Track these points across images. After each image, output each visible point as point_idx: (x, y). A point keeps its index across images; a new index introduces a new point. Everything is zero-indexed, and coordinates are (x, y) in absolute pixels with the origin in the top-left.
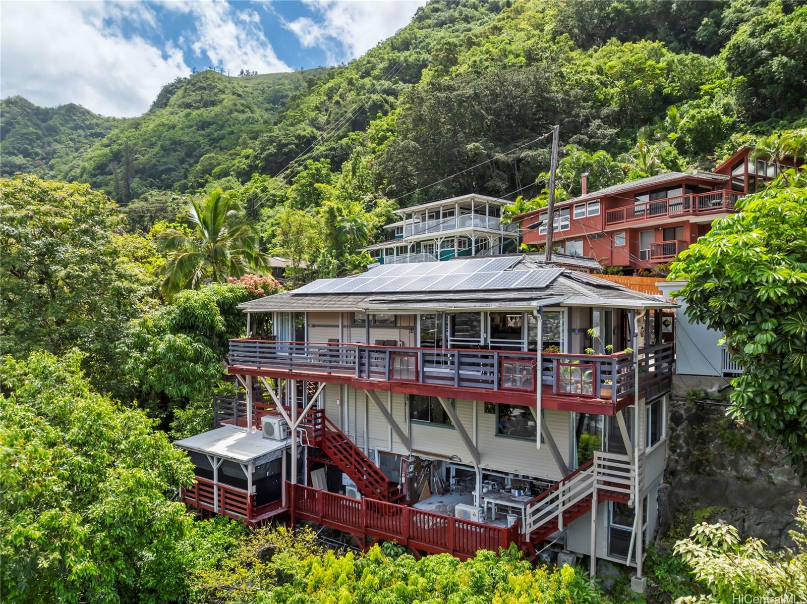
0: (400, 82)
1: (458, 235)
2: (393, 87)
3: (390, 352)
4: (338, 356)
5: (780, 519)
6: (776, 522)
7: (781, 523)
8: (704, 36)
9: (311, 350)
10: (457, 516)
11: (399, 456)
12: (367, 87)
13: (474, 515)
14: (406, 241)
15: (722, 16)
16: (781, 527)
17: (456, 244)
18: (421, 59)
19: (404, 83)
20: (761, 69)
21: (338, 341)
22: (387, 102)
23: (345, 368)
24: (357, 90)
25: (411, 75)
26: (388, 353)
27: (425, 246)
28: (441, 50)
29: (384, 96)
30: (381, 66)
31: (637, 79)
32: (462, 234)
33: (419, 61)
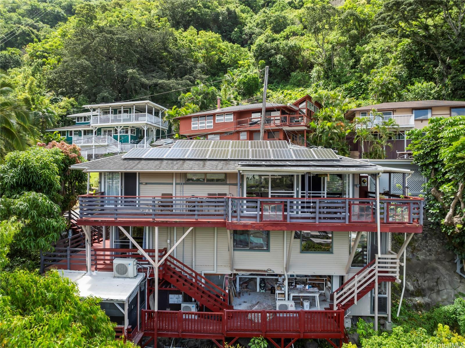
0: (40, 22)
1: (131, 126)
2: (35, 24)
3: (261, 202)
4: (172, 206)
5: (434, 277)
6: (433, 279)
7: (435, 278)
8: (235, 37)
9: (141, 202)
10: (277, 309)
11: (223, 275)
12: (14, 19)
13: (292, 306)
14: (92, 127)
15: (243, 29)
16: (436, 281)
17: (129, 132)
18: (56, 11)
19: (43, 23)
20: (272, 58)
21: (171, 195)
22: (33, 33)
23: (214, 215)
24: (5, 19)
25: (48, 19)
26: (259, 203)
27: (105, 131)
28: (84, 8)
29: (31, 28)
30: (25, 7)
31: (213, 51)
32: (134, 125)
33: (54, 11)
